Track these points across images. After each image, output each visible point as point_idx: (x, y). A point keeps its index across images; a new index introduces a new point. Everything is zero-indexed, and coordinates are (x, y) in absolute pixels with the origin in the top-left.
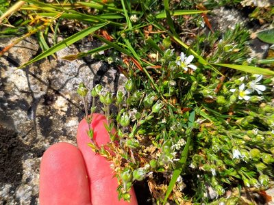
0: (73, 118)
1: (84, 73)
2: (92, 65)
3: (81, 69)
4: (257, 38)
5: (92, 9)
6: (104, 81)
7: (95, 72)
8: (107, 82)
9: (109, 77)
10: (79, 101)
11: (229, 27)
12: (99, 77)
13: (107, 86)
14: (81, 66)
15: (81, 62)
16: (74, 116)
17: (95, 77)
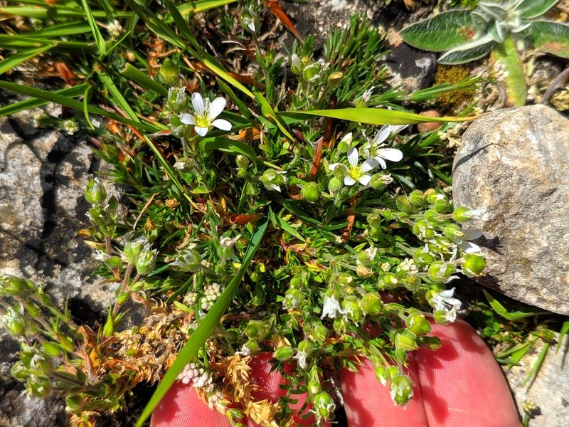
0: (9, 263)
1: (17, 161)
2: (37, 142)
3: (11, 153)
4: (404, 43)
5: (26, 20)
6: (64, 173)
7: (44, 155)
8: (71, 175)
9: (75, 163)
10: (17, 223)
11: (339, 25)
12: (52, 166)
13: (73, 184)
14: (11, 146)
15: (10, 138)
16: (10, 258)
17: (44, 167)
